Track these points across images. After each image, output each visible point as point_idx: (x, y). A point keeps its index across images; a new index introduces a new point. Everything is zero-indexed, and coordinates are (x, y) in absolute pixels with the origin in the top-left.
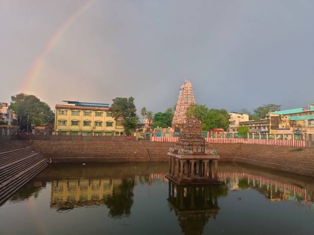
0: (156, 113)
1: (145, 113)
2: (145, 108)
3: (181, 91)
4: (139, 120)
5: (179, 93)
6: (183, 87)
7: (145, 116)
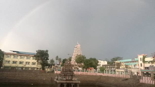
0: (63, 59)
1: (58, 59)
2: (58, 56)
3: (75, 49)
4: (54, 62)
5: (74, 49)
6: (76, 46)
7: (58, 60)
